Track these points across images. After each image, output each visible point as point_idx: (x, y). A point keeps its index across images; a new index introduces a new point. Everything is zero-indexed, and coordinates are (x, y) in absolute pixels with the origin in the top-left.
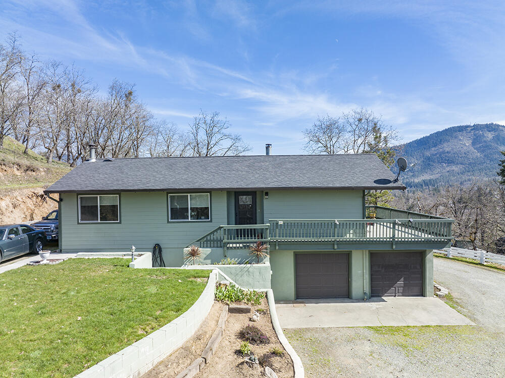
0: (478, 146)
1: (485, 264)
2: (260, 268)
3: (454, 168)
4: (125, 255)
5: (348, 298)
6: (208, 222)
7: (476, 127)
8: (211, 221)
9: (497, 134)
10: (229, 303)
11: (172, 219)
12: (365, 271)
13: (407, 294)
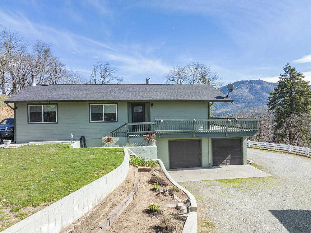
0: (252, 92)
1: (269, 149)
2: (151, 148)
3: (239, 105)
4: (62, 143)
5: (200, 167)
6: (116, 122)
7: (251, 82)
8: (118, 122)
9: (262, 86)
10: (138, 166)
11: (92, 120)
12: (209, 151)
13: (233, 164)
